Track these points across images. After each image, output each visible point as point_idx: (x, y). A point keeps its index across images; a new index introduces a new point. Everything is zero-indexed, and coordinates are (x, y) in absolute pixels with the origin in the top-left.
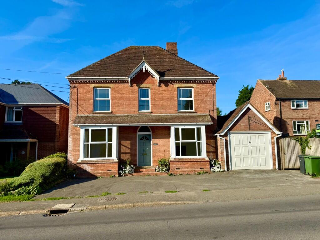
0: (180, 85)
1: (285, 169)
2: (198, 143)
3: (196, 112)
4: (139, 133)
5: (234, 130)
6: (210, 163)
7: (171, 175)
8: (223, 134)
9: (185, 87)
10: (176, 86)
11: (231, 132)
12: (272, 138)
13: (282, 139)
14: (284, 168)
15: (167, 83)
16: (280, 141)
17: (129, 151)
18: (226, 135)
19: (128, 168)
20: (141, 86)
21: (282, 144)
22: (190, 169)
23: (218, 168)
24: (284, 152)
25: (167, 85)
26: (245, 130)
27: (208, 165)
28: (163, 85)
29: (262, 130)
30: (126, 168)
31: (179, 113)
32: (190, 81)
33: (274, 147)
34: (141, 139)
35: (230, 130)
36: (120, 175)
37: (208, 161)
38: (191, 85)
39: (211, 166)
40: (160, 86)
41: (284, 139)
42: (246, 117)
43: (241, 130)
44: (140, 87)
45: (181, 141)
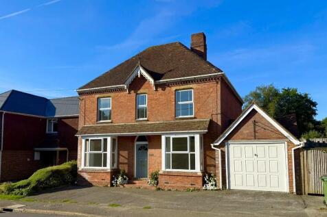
0: (178, 88)
1: (309, 194)
2: (191, 155)
3: (195, 118)
4: (136, 143)
5: (234, 139)
6: (204, 179)
7: (159, 189)
8: (217, 144)
9: (184, 89)
10: (174, 89)
11: (230, 142)
12: (289, 150)
13: (305, 152)
14: (307, 193)
15: (163, 86)
16: (301, 154)
17: (126, 161)
18: (222, 145)
19: (120, 178)
20: (139, 92)
21: (305, 158)
22: (179, 184)
23: (212, 185)
24: (308, 170)
25: (164, 89)
26: (249, 139)
27: (200, 181)
28: (160, 89)
29: (274, 138)
30: (117, 179)
31: (176, 119)
32: (189, 81)
33: (292, 162)
34: (139, 149)
35: (228, 138)
36: (112, 185)
37: (200, 177)
38: (191, 86)
39: (204, 183)
40: (156, 90)
41: (309, 151)
42: (250, 122)
43: (243, 139)
44: (137, 94)
45: (172, 152)
